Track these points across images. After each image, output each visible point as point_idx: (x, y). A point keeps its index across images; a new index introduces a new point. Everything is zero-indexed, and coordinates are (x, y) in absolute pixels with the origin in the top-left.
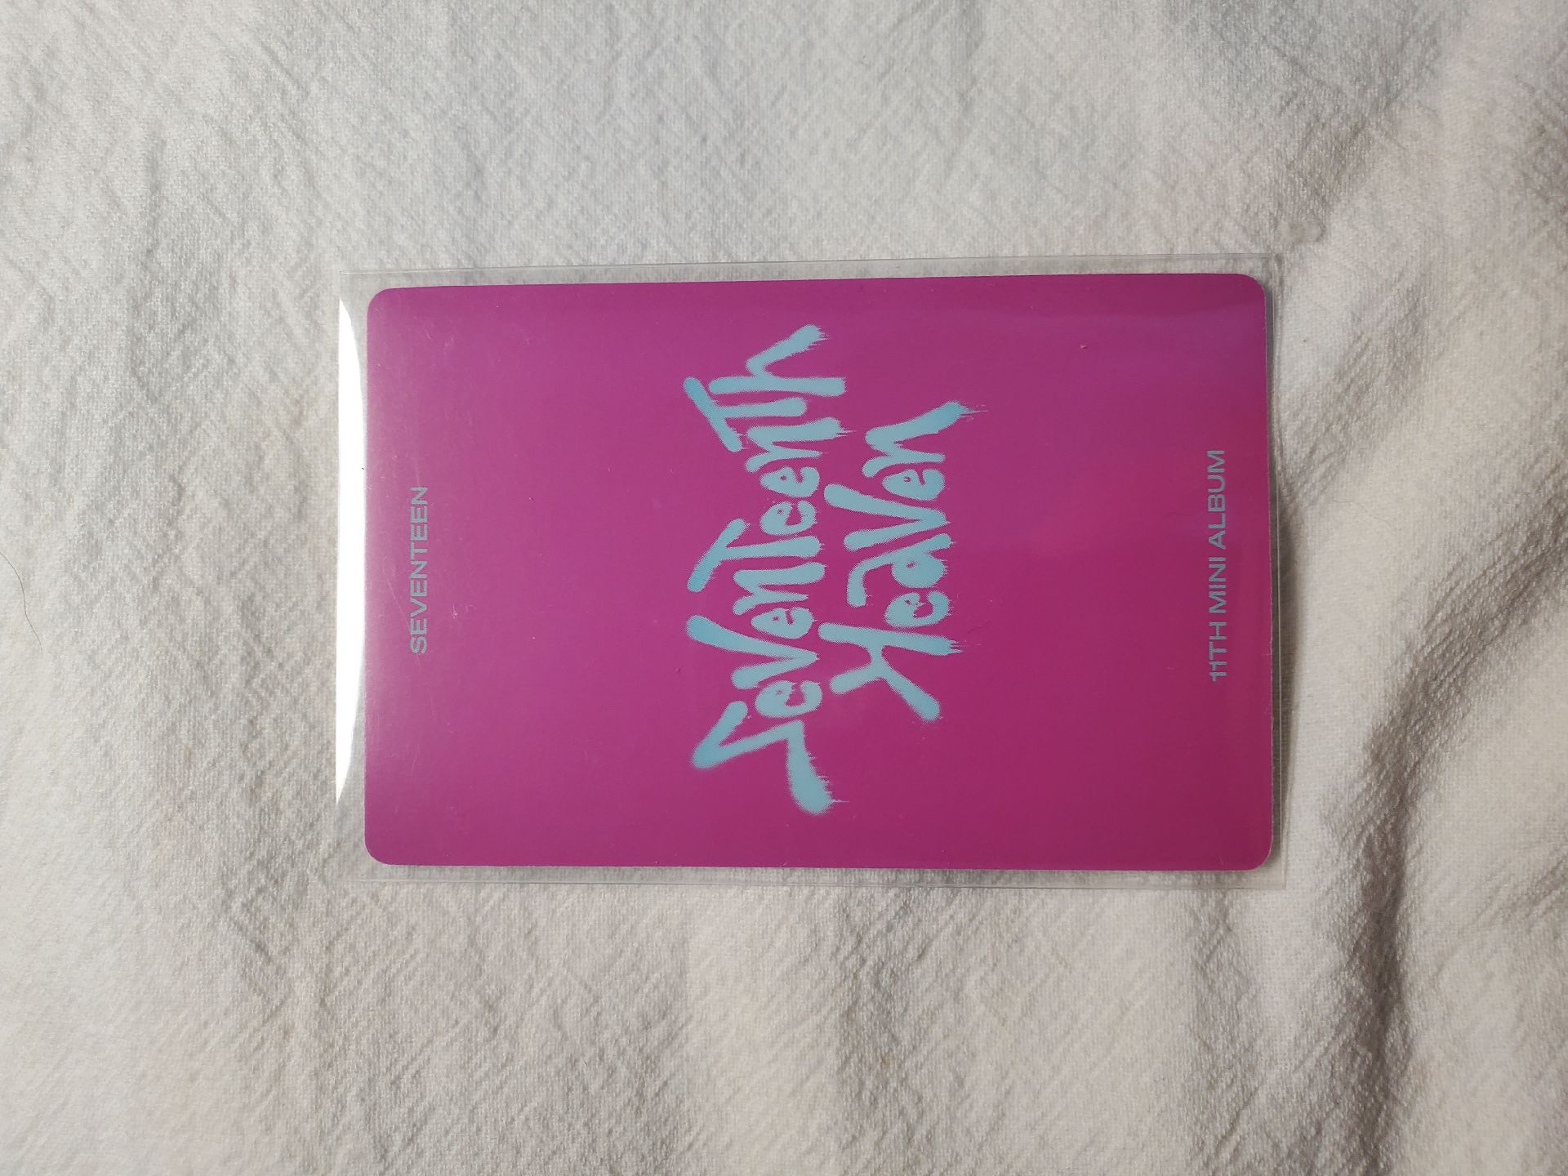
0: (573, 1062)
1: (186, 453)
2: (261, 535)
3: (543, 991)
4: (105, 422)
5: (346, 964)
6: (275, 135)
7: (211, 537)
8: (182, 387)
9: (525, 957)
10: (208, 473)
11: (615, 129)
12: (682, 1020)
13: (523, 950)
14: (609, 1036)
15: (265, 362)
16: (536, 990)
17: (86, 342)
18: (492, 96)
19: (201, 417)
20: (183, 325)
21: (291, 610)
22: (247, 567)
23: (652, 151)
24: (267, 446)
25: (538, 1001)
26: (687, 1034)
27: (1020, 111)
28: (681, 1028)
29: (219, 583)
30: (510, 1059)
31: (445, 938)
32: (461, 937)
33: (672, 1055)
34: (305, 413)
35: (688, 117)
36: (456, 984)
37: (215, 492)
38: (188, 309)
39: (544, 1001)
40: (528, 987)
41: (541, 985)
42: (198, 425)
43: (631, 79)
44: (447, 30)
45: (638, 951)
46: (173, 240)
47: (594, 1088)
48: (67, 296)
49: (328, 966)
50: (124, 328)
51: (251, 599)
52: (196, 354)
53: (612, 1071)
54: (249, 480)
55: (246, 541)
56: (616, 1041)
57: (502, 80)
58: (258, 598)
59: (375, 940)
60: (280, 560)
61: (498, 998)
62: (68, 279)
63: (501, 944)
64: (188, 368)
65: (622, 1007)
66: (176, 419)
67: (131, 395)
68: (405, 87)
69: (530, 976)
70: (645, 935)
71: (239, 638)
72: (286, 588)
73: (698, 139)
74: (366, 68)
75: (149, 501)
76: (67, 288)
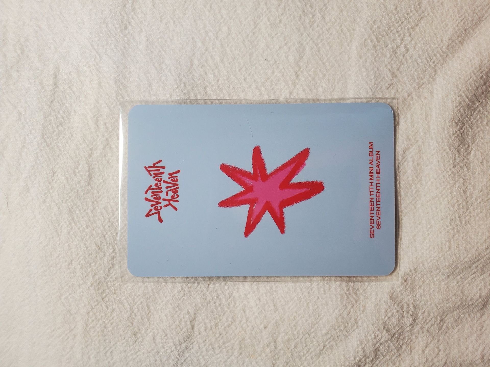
0: (157, 353)
1: (56, 162)
2: (77, 189)
3: (151, 331)
4: (33, 151)
5: (93, 319)
6: (92, 70)
7: (62, 188)
8: (57, 142)
9: (146, 321)
10: (62, 169)
11: (192, 75)
12: (192, 342)
13: (146, 318)
14: (169, 346)
15: (82, 137)
16: (149, 331)
17: (30, 127)
18: (157, 63)
19: (62, 152)
20: (59, 124)
21: (84, 212)
22: (72, 198)
23: (203, 83)
24: (81, 162)
25: (149, 334)
26: (192, 346)
27: (313, 79)
28: (191, 345)
29: (63, 202)
30: (139, 350)
31: (123, 313)
32: (128, 313)
33: (187, 352)
34: (93, 153)
35: (214, 73)
36: (125, 327)
37: (64, 175)
38: (61, 119)
39: (151, 334)
40: (146, 329)
41: (150, 329)
42: (60, 154)
43: (199, 61)
44: (145, 43)
45: (180, 321)
46: (59, 99)
47: (163, 360)
48: (26, 113)
49: (87, 319)
50: (41, 124)
51: (72, 208)
52: (62, 133)
53: (169, 356)
54: (74, 172)
55: (72, 190)
56: (171, 347)
57: (160, 59)
58: (74, 208)
59: (102, 312)
60: (82, 197)
61: (137, 333)
62: (26, 108)
63: (140, 316)
64: (59, 137)
65: (174, 338)
66: (54, 152)
67: (42, 144)
68: (132, 59)
69: (147, 327)
70: (183, 317)
71: (67, 220)
72: (83, 205)
73: (217, 80)
74: (120, 52)
75: (44, 176)
76: (26, 111)
